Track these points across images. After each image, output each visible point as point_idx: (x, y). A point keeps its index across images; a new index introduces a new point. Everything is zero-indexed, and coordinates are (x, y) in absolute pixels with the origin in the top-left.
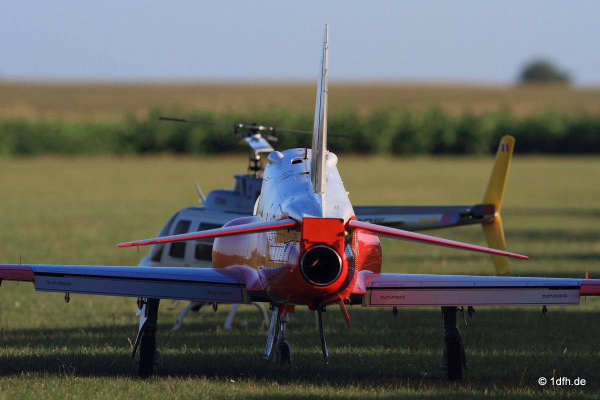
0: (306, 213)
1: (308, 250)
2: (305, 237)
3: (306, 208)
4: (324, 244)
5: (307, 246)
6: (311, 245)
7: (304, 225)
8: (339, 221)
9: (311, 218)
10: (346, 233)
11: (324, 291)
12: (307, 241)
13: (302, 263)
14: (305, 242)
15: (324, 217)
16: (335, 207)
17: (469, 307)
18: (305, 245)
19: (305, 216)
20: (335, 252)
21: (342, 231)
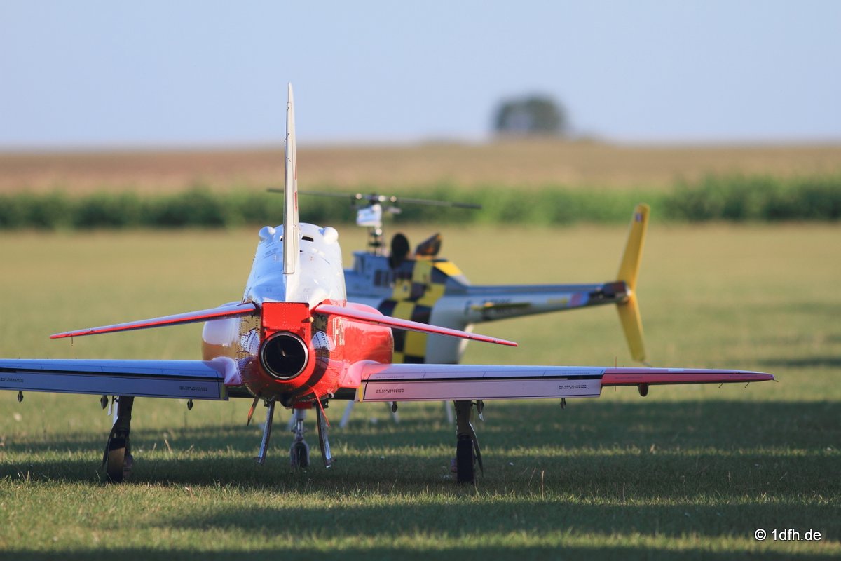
0: (268, 297)
1: (269, 339)
2: (265, 324)
3: (271, 291)
4: (288, 331)
5: (268, 334)
6: (272, 333)
7: (264, 311)
8: (304, 305)
9: (274, 303)
10: (312, 319)
11: (290, 385)
12: (268, 328)
13: (262, 354)
14: (265, 330)
15: (288, 299)
16: (305, 289)
17: (477, 401)
18: (265, 334)
19: (266, 300)
20: (299, 341)
21: (306, 317)
